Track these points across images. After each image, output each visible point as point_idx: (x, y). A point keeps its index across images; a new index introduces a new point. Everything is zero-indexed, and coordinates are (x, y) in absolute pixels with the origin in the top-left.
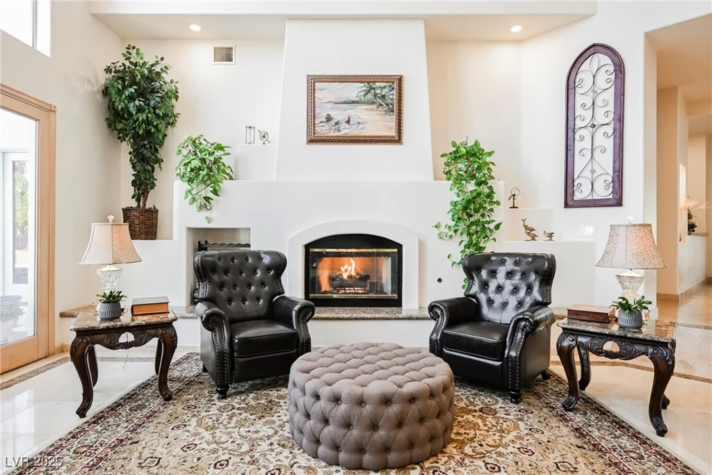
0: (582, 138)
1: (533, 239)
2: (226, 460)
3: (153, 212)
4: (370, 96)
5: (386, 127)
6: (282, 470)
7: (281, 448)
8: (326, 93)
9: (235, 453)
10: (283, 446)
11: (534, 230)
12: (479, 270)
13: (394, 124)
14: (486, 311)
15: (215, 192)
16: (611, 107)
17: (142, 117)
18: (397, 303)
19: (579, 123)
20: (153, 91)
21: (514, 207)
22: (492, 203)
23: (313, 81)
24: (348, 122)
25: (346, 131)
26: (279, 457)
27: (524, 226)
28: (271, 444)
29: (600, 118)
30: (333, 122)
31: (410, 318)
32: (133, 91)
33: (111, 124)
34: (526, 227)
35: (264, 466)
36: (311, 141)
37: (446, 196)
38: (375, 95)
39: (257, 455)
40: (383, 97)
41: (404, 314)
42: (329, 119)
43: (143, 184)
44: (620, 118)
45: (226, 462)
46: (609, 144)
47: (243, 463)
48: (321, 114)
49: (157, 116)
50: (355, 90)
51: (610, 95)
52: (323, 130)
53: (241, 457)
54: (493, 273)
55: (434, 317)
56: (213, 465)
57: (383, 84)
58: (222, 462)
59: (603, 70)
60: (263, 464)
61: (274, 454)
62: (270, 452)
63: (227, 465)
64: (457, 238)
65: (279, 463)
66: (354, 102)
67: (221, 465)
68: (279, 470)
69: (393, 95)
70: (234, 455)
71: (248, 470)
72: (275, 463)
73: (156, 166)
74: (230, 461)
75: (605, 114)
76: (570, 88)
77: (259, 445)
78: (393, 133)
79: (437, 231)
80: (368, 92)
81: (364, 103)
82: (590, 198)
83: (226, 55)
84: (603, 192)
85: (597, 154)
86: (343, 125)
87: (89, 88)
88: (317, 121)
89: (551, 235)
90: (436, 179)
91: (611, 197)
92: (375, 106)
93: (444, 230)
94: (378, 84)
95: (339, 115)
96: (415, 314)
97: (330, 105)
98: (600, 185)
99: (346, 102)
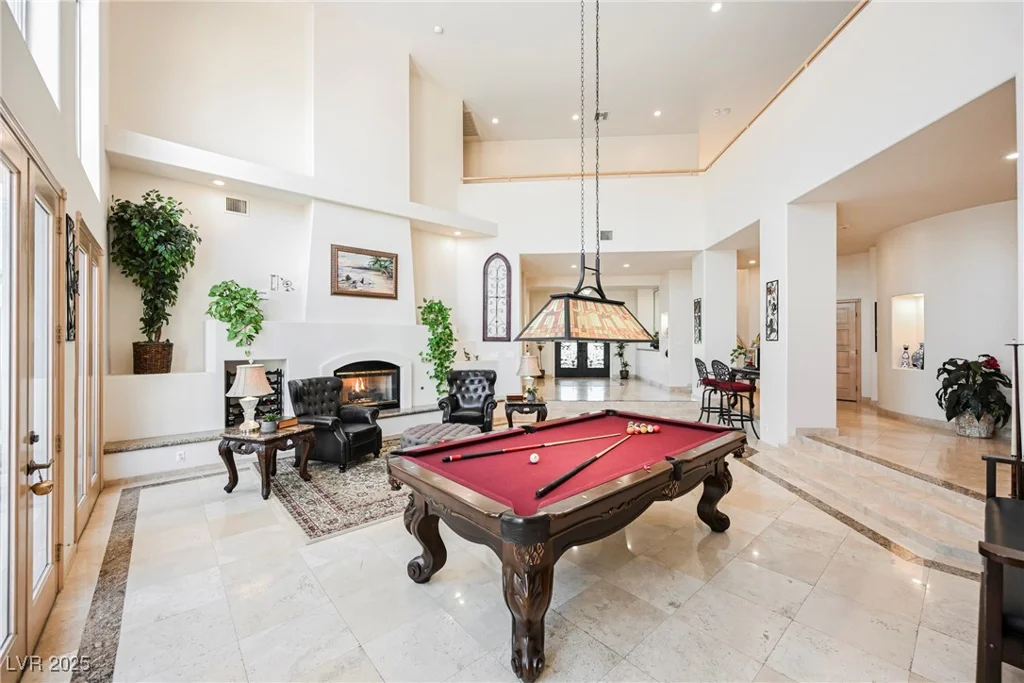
0: (491, 303)
1: (469, 359)
3: (168, 345)
4: (377, 266)
5: (387, 288)
8: (346, 260)
11: (469, 354)
12: (456, 380)
13: (393, 286)
14: (461, 403)
15: (256, 331)
16: (505, 288)
18: (397, 405)
19: (489, 294)
22: (451, 340)
23: (336, 249)
24: (362, 282)
25: (360, 288)
27: (465, 352)
29: (501, 294)
30: (351, 282)
31: (407, 414)
32: (163, 235)
33: (116, 258)
36: (334, 293)
37: (425, 334)
38: (381, 265)
40: (386, 267)
41: (402, 412)
42: (348, 278)
44: (509, 295)
46: (505, 308)
48: (343, 275)
50: (367, 261)
51: (505, 282)
52: (344, 286)
54: (464, 381)
55: (442, 409)
57: (385, 259)
59: (501, 269)
64: (434, 361)
66: (366, 269)
69: (392, 267)
75: (502, 292)
76: (485, 273)
78: (391, 292)
79: (420, 357)
80: (375, 263)
81: (373, 270)
82: (495, 336)
84: (503, 334)
85: (499, 313)
86: (359, 284)
88: (340, 279)
89: (477, 357)
90: (418, 323)
91: (505, 336)
92: (379, 273)
93: (424, 356)
94: (382, 258)
95: (356, 276)
96: (410, 411)
97: (350, 269)
98: (500, 330)
99: (360, 268)
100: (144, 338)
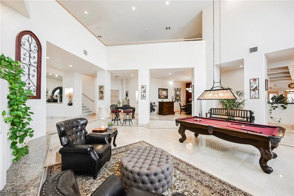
2: (194, 192)
6: (181, 180)
7: (176, 186)
9: (190, 193)
10: (175, 187)
26: (179, 184)
28: (177, 190)
35: (185, 183)
39: (184, 188)
45: (195, 191)
46: (36, 75)
47: (189, 188)
53: (189, 190)
56: (199, 193)
58: (195, 192)
60: (184, 184)
61: (179, 186)
62: (180, 187)
63: (194, 190)
65: (180, 182)
67: (196, 191)
68: (182, 180)
70: (191, 193)
71: (189, 185)
72: (181, 183)
74: (193, 191)
77: (181, 192)
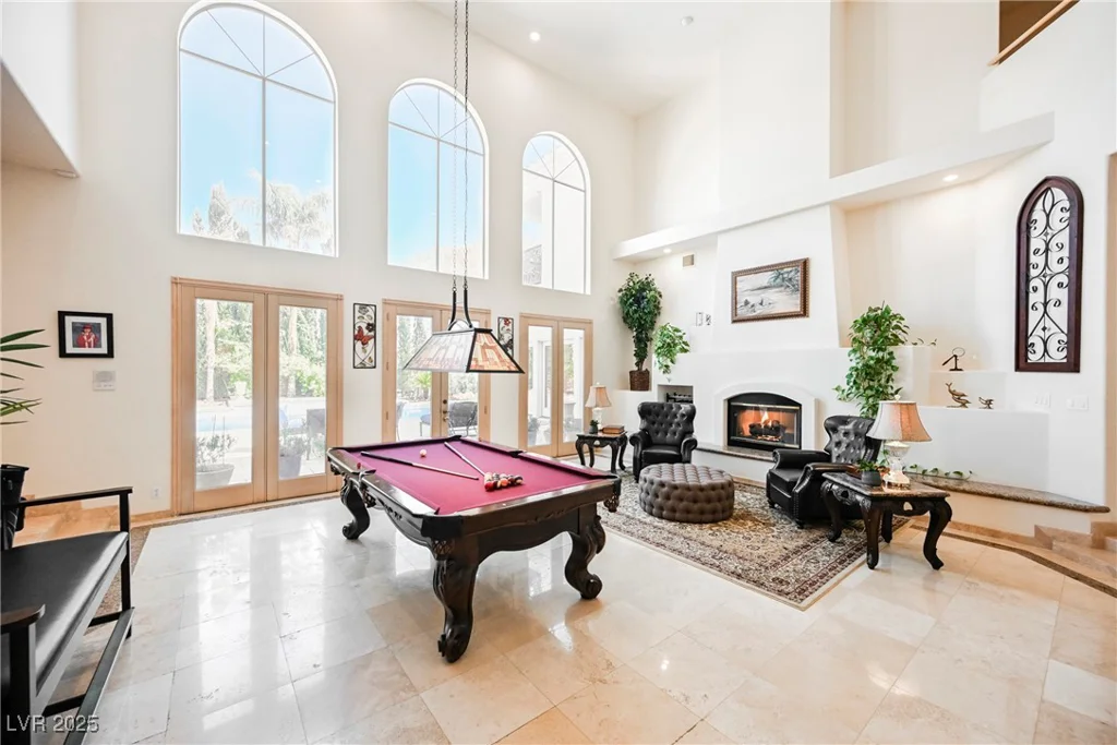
0: (1035, 289)
1: (964, 405)
3: (647, 373)
4: (778, 280)
8: (745, 283)
11: (964, 395)
13: (800, 301)
15: (672, 362)
16: (1066, 252)
17: (636, 316)
19: (1031, 273)
20: (644, 298)
21: (956, 369)
23: (736, 275)
24: (761, 304)
25: (759, 311)
27: (950, 391)
29: (1054, 266)
30: (749, 306)
33: (625, 320)
34: (953, 393)
36: (734, 321)
38: (783, 279)
40: (790, 279)
42: (747, 303)
43: (641, 355)
44: (1075, 265)
46: (1063, 295)
48: (741, 300)
49: (646, 314)
50: (765, 279)
51: (1064, 238)
52: (743, 312)
57: (789, 269)
59: (1058, 208)
64: (857, 400)
66: (766, 288)
69: (799, 277)
73: (648, 343)
75: (1059, 261)
76: (1022, 231)
78: (798, 309)
80: (777, 277)
81: (774, 287)
82: (1042, 361)
83: (691, 261)
84: (1058, 356)
85: (1050, 307)
86: (758, 307)
87: (612, 303)
88: (739, 306)
89: (989, 403)
90: (840, 346)
91: (1065, 361)
92: (783, 288)
94: (785, 270)
95: (754, 299)
97: (748, 293)
98: (1053, 346)
99: (759, 289)
100: (636, 368)
